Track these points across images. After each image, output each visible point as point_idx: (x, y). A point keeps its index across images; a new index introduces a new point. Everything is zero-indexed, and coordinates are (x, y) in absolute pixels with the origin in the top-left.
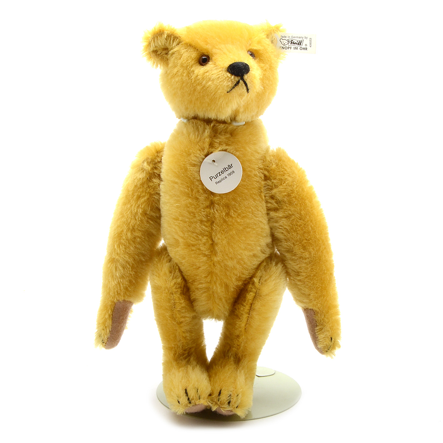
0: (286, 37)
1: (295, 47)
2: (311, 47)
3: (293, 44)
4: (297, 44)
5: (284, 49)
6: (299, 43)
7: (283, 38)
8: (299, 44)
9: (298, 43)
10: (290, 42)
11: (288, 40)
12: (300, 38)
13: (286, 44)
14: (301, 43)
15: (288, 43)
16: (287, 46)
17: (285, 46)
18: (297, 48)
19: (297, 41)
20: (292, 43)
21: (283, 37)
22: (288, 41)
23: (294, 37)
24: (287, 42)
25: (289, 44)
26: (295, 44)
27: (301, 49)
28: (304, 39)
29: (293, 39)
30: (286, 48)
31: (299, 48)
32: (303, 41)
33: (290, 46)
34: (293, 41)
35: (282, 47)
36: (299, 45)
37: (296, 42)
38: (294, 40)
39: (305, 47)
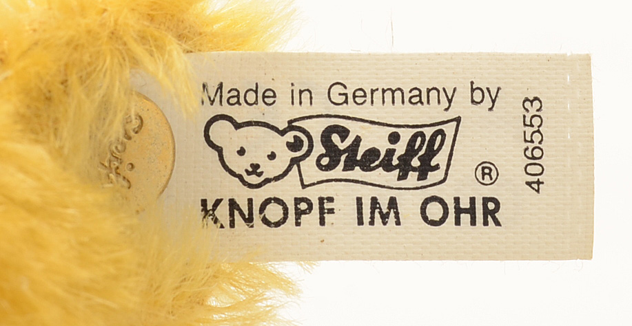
0: (269, 97)
1: (367, 193)
2: (535, 185)
3: (349, 166)
4: (387, 166)
5: (249, 220)
6: (411, 151)
7: (241, 113)
8: (415, 162)
9: (401, 148)
10: (319, 149)
11: (291, 127)
12: (418, 97)
13: (270, 169)
14: (431, 153)
15: (295, 161)
16: (288, 190)
17: (259, 196)
18: (393, 203)
19: (394, 138)
20: (332, 153)
21: (236, 98)
22: (290, 137)
23: (360, 95)
24: (279, 144)
25: (309, 166)
26: (366, 164)
27: (435, 211)
28: (462, 106)
29: (351, 109)
30: (274, 212)
31: (409, 203)
32: (449, 129)
33: (313, 194)
34: (344, 133)
35: (233, 205)
36: (413, 176)
37: (375, 139)
38: (355, 129)
39: (481, 192)
